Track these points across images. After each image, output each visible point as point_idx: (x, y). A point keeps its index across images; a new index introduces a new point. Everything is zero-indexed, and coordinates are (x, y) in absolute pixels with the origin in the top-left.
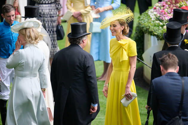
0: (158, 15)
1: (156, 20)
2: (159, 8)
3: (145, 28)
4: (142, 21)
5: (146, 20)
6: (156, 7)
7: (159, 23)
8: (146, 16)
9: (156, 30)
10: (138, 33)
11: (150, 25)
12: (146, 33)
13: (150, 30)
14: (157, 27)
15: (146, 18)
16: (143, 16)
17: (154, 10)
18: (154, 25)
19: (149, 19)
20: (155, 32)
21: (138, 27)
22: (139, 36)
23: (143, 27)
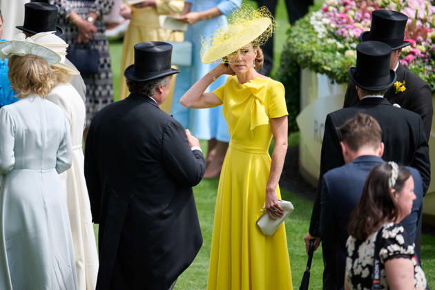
0: (333, 25)
1: (329, 37)
2: (335, 9)
3: (302, 56)
4: (296, 39)
6: (329, 6)
7: (335, 43)
8: (304, 28)
9: (327, 61)
10: (286, 66)
11: (314, 49)
12: (304, 68)
13: (314, 60)
14: (331, 54)
15: (305, 33)
16: (298, 28)
17: (323, 13)
18: (323, 49)
19: (312, 34)
20: (325, 65)
21: (286, 53)
22: (290, 74)
23: (298, 54)
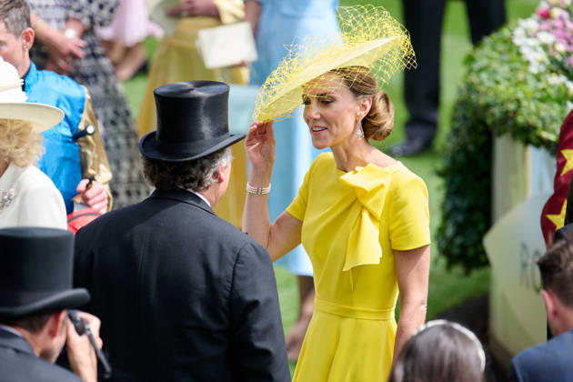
0: (561, 47)
1: (552, 71)
2: (566, 15)
3: (496, 111)
4: (484, 76)
5: (504, 70)
6: (552, 6)
7: (564, 85)
8: (501, 53)
9: (548, 121)
10: (464, 131)
11: (520, 95)
12: (500, 135)
13: (520, 119)
14: (556, 106)
15: (503, 62)
16: (489, 51)
17: (539, 22)
18: (538, 95)
19: (517, 65)
20: (545, 128)
21: (463, 104)
22: (471, 148)
23: (488, 106)
